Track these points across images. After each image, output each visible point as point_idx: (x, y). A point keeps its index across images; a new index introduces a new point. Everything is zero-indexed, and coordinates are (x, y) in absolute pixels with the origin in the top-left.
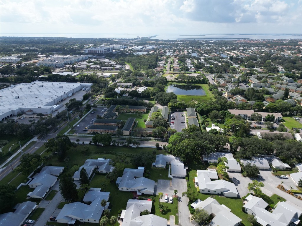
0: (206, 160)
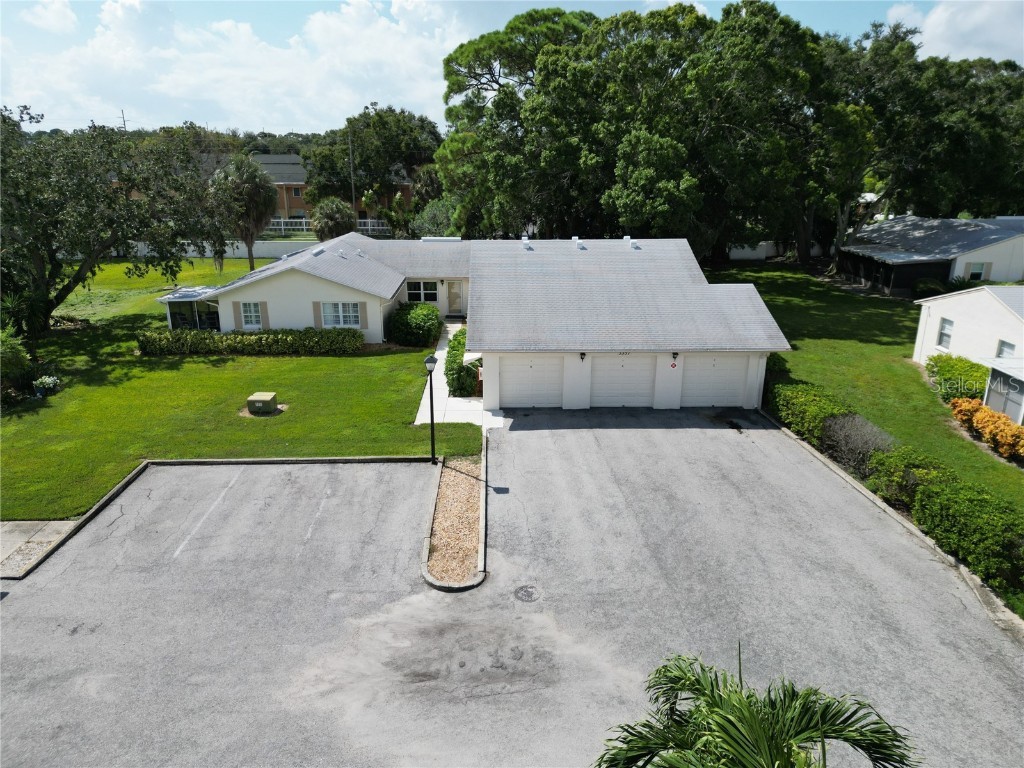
0: (921, 258)
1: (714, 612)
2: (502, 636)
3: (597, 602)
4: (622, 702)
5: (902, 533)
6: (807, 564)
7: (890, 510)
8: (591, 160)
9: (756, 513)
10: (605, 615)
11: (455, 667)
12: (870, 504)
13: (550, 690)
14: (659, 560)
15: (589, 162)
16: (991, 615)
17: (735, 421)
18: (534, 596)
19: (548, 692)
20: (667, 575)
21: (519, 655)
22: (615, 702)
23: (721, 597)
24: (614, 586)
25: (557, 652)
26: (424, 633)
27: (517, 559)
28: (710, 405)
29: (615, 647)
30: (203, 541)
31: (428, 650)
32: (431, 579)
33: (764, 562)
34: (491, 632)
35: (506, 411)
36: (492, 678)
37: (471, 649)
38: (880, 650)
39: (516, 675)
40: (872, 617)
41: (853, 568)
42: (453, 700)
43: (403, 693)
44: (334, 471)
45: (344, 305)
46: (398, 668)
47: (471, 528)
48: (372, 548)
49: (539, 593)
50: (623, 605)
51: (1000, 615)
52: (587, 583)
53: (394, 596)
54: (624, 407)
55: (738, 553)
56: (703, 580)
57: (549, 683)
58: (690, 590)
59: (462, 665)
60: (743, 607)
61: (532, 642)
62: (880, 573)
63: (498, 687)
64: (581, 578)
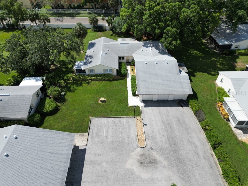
0: (226, 43)
1: (176, 152)
2: (150, 156)
3: (161, 150)
4: (165, 167)
5: (203, 135)
6: (189, 142)
7: (202, 130)
8: (158, 31)
9: (183, 131)
10: (162, 152)
11: (145, 161)
12: (200, 128)
13: (157, 165)
14: (169, 141)
15: (158, 32)
16: (211, 152)
17: (182, 104)
18: (153, 149)
19: (156, 165)
20: (170, 145)
21: (152, 160)
22: (164, 167)
23: (177, 149)
24: (163, 147)
25: (157, 159)
26: (140, 156)
27: (150, 141)
28: (178, 99)
29: (164, 158)
30: (107, 137)
31: (141, 159)
32: (139, 146)
33: (183, 142)
34: (148, 155)
35: (144, 101)
36: (150, 163)
37: (146, 159)
38: (195, 158)
39: (153, 163)
40: (196, 153)
41: (195, 143)
42: (146, 167)
43: (140, 166)
44: (120, 120)
45: (109, 69)
46: (139, 162)
47: (143, 134)
48: (130, 139)
49: (154, 148)
50: (164, 151)
51: (212, 152)
52: (160, 146)
53: (135, 149)
54: (163, 100)
55: (180, 140)
56: (175, 146)
57: (157, 164)
58: (173, 148)
59: (146, 161)
60: (180, 151)
61: (154, 157)
62: (198, 144)
63: (151, 165)
64: (159, 145)
